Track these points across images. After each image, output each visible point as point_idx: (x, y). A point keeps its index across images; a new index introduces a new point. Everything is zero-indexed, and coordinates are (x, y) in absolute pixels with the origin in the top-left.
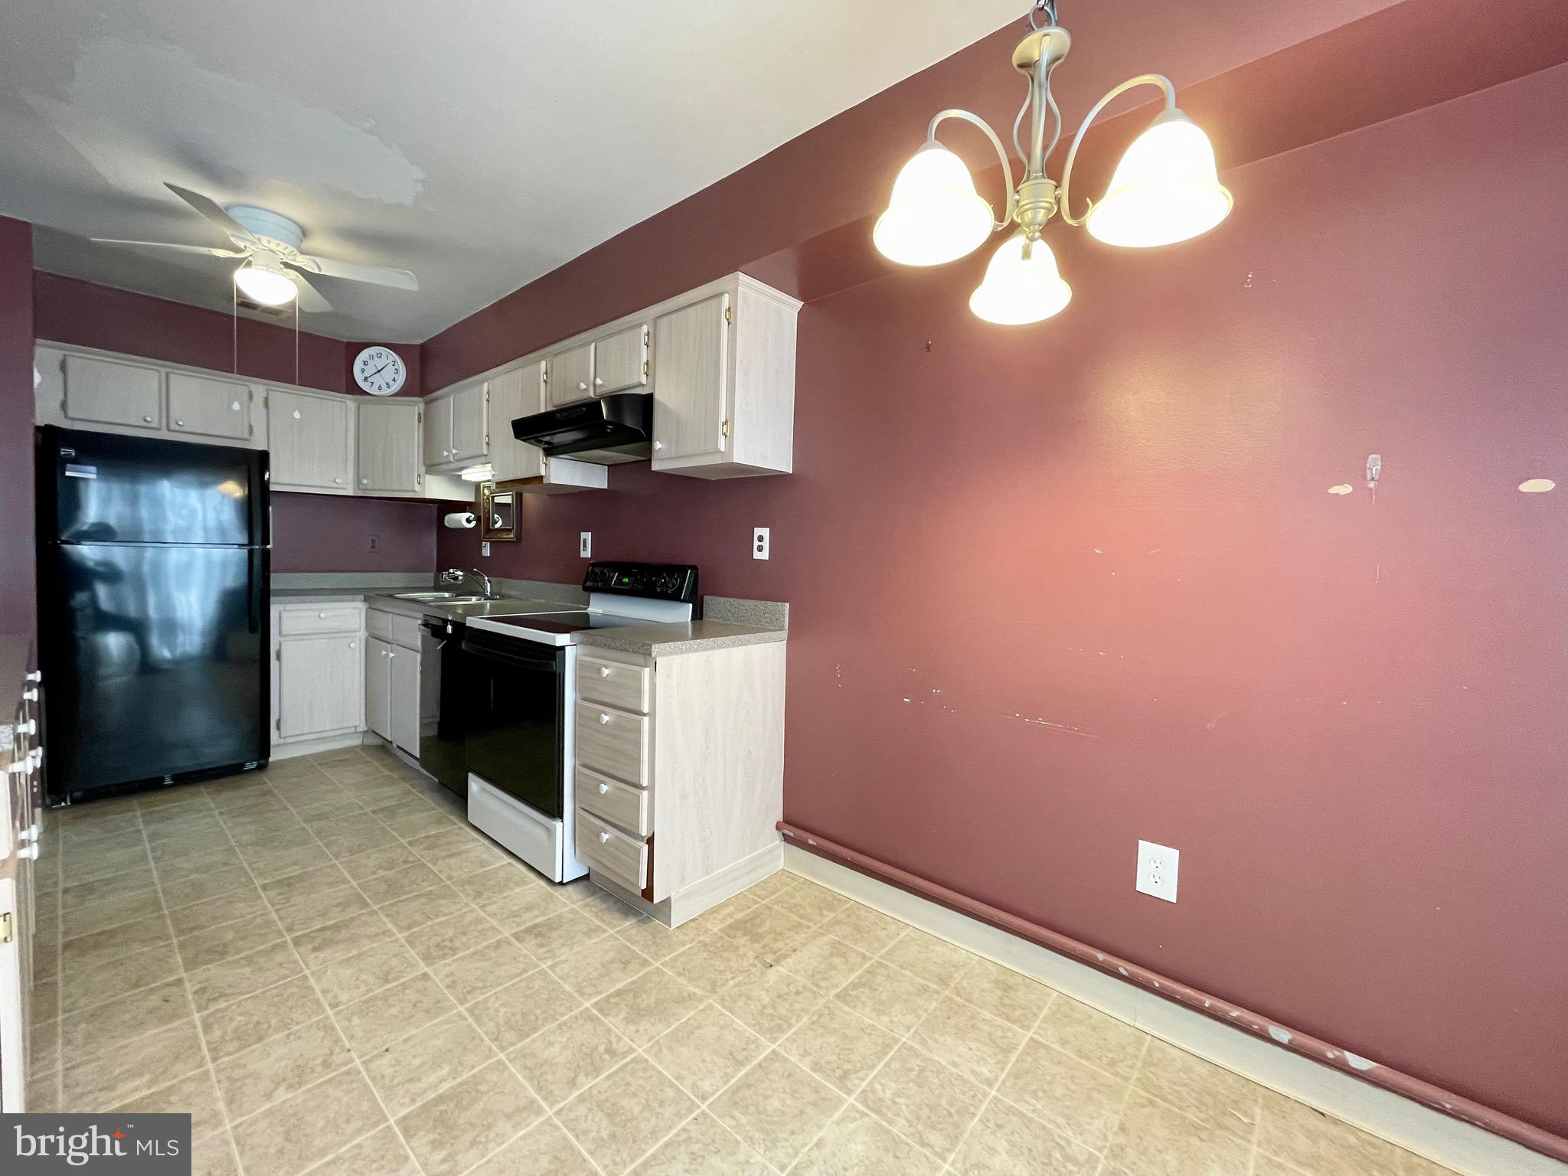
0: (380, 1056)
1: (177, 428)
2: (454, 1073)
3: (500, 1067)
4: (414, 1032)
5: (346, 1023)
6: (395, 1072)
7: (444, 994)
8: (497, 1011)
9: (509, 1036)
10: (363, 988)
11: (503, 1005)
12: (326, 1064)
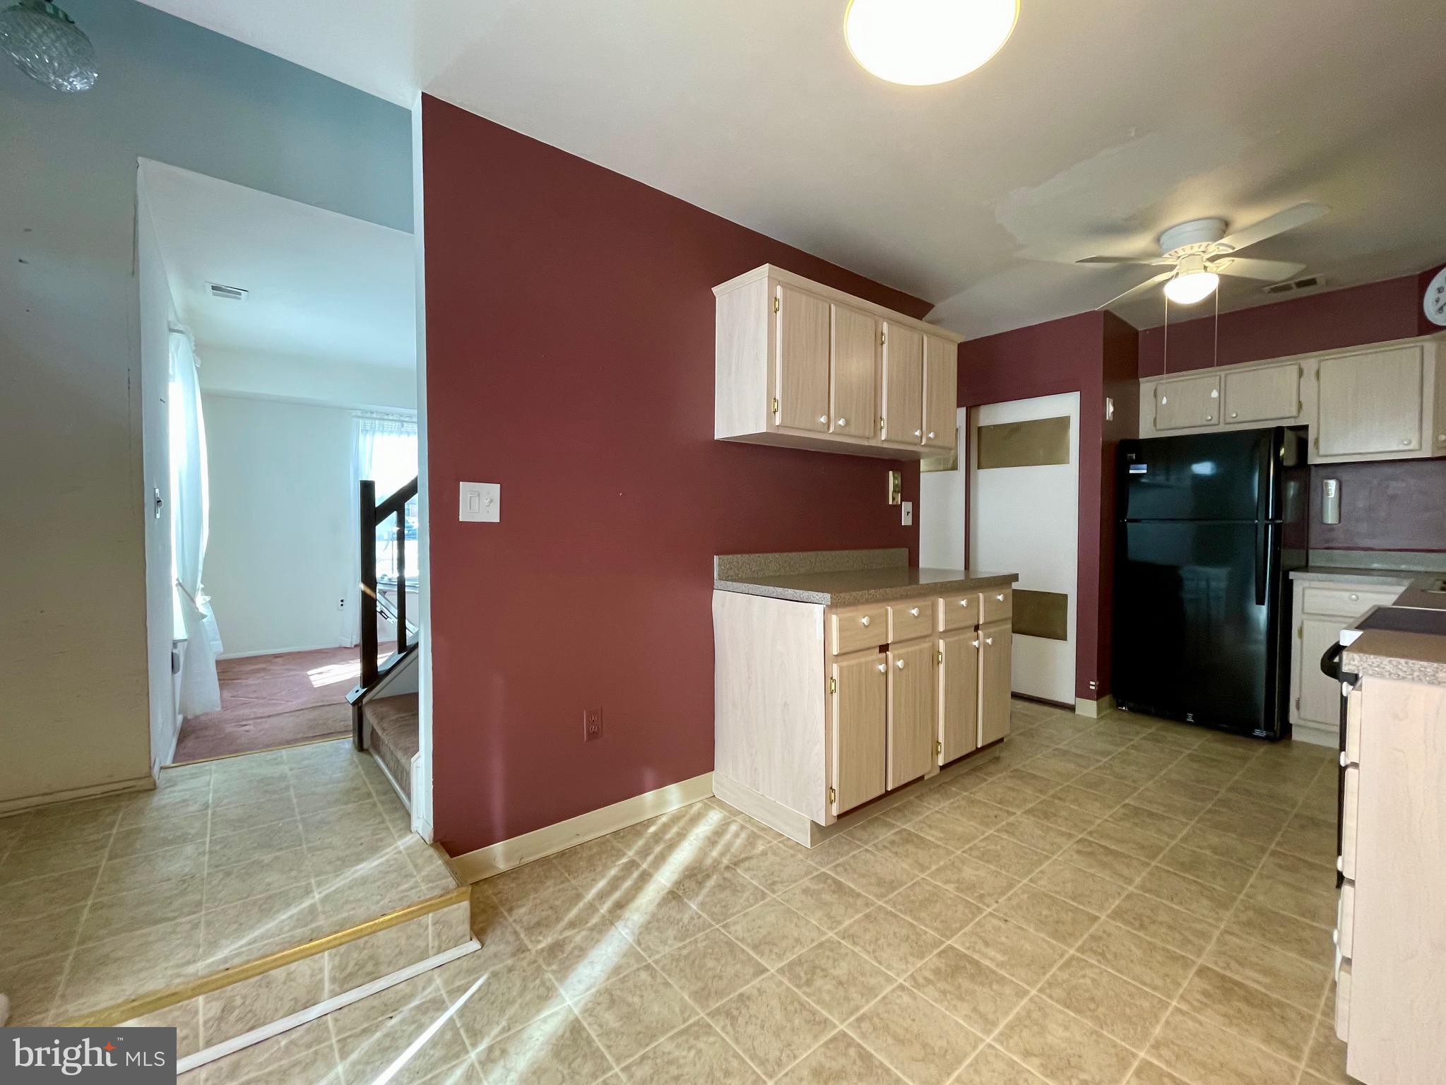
0: (1000, 919)
1: (1231, 420)
2: (1001, 965)
3: (1021, 993)
4: (1031, 930)
5: (1020, 891)
6: (989, 931)
7: (1082, 935)
8: (1084, 976)
9: (1058, 992)
10: (1058, 889)
11: (1093, 980)
12: (981, 897)
